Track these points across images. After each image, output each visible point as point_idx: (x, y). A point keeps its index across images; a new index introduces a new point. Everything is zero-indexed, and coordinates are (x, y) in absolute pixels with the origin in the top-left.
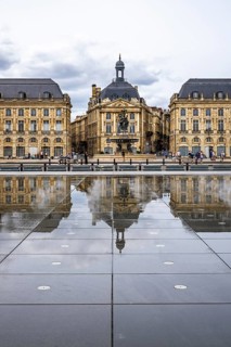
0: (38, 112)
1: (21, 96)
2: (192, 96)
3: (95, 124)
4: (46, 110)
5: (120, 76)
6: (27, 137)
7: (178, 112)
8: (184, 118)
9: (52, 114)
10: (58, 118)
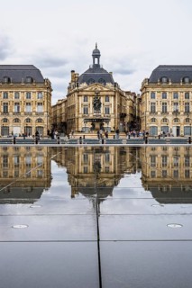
0: (21, 95)
1: (6, 80)
2: (161, 81)
3: (74, 106)
4: (29, 93)
5: (96, 62)
6: (11, 118)
7: (149, 95)
8: (153, 101)
9: (34, 97)
10: (39, 100)
